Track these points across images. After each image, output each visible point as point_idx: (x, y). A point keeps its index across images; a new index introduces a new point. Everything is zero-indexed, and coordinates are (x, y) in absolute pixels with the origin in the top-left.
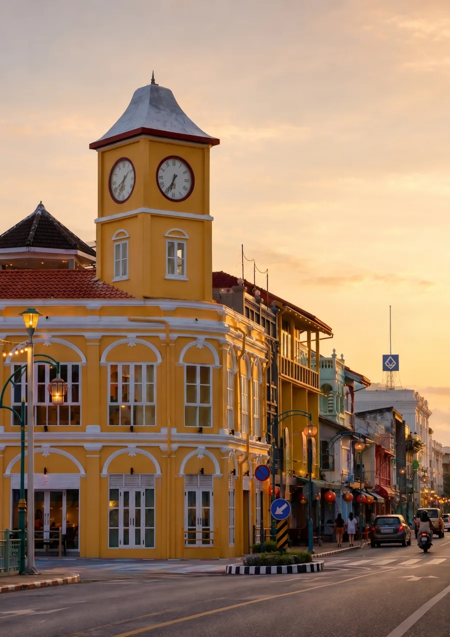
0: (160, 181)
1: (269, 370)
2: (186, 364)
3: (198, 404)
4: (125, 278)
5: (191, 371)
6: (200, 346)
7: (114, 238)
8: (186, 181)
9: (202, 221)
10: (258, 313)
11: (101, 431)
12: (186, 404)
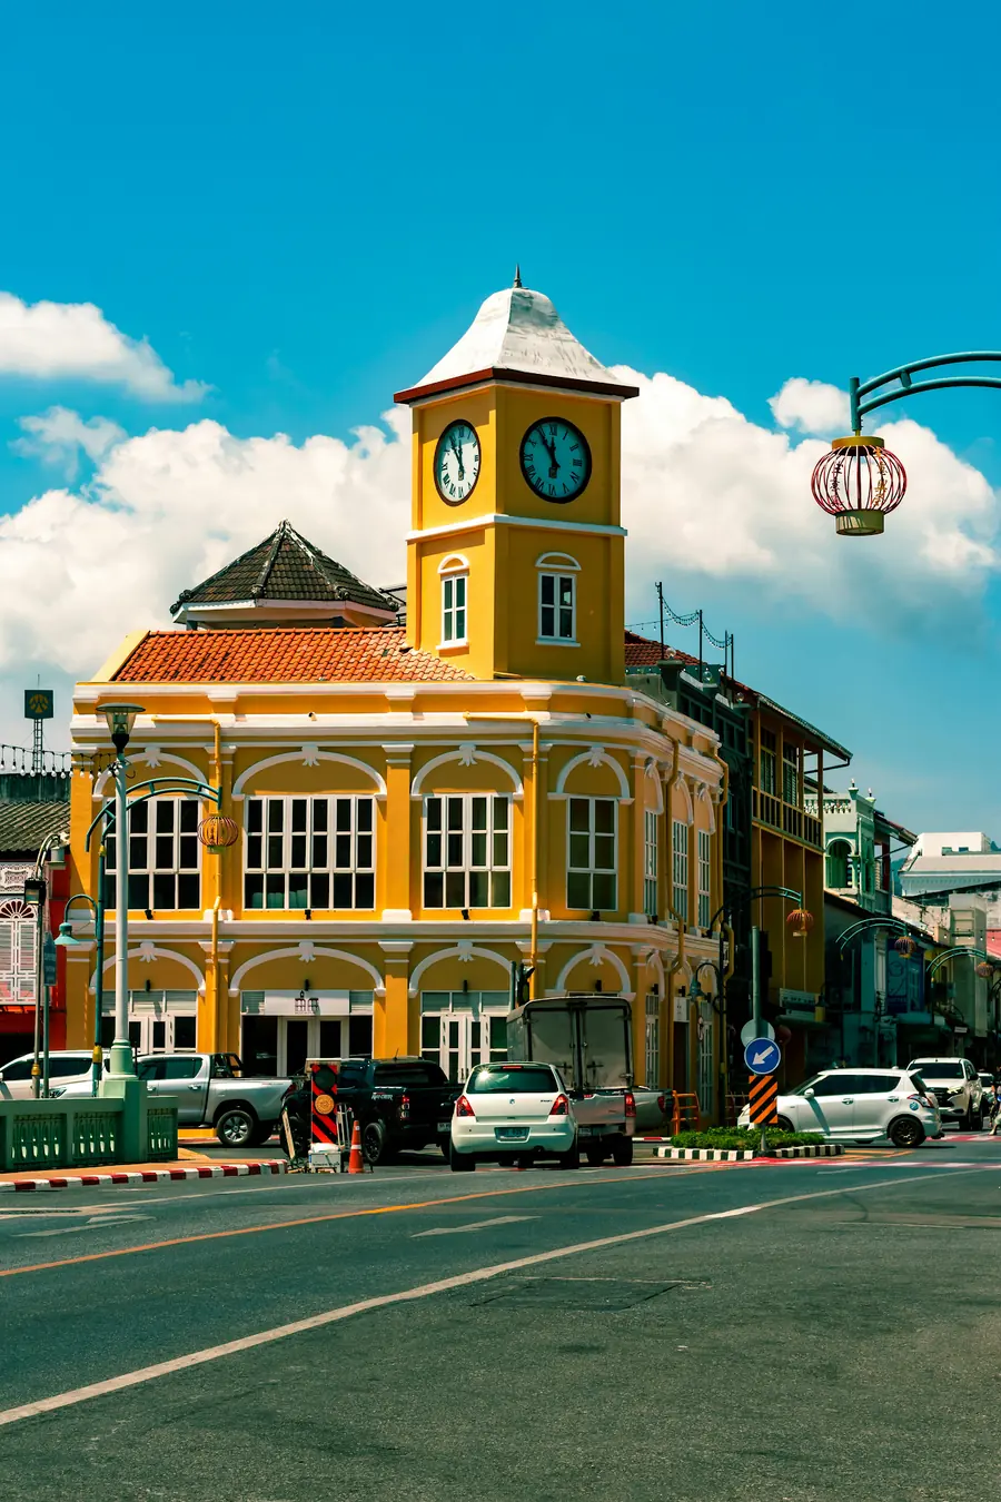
0: (528, 464)
1: (725, 807)
2: (570, 797)
3: (592, 869)
4: (461, 643)
5: (579, 808)
6: (595, 762)
7: (441, 571)
8: (576, 463)
9: (607, 538)
10: (710, 711)
11: (413, 919)
12: (569, 869)
